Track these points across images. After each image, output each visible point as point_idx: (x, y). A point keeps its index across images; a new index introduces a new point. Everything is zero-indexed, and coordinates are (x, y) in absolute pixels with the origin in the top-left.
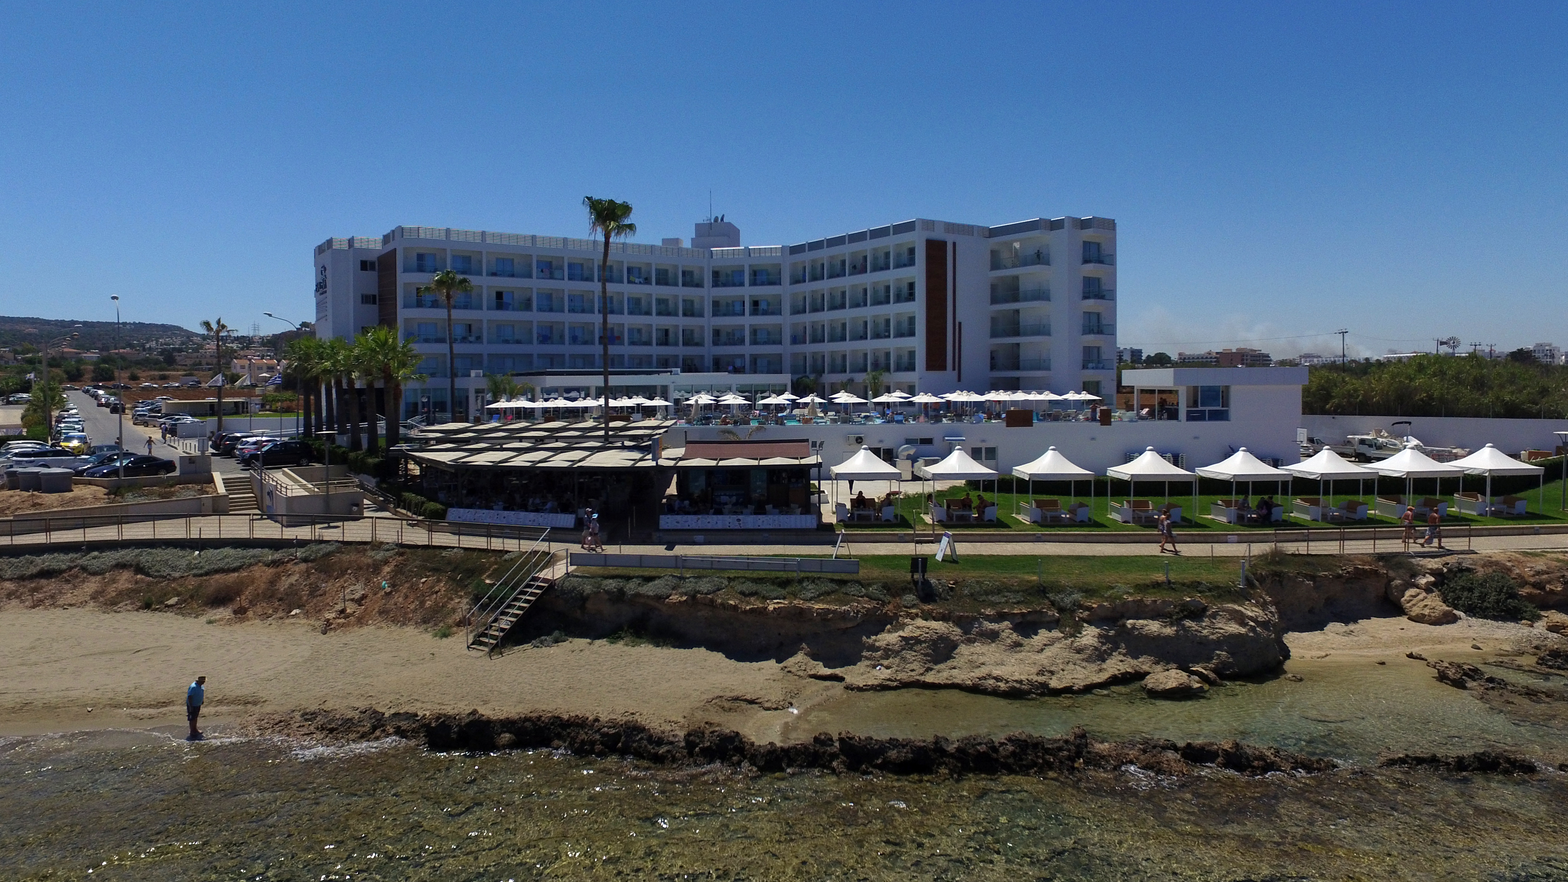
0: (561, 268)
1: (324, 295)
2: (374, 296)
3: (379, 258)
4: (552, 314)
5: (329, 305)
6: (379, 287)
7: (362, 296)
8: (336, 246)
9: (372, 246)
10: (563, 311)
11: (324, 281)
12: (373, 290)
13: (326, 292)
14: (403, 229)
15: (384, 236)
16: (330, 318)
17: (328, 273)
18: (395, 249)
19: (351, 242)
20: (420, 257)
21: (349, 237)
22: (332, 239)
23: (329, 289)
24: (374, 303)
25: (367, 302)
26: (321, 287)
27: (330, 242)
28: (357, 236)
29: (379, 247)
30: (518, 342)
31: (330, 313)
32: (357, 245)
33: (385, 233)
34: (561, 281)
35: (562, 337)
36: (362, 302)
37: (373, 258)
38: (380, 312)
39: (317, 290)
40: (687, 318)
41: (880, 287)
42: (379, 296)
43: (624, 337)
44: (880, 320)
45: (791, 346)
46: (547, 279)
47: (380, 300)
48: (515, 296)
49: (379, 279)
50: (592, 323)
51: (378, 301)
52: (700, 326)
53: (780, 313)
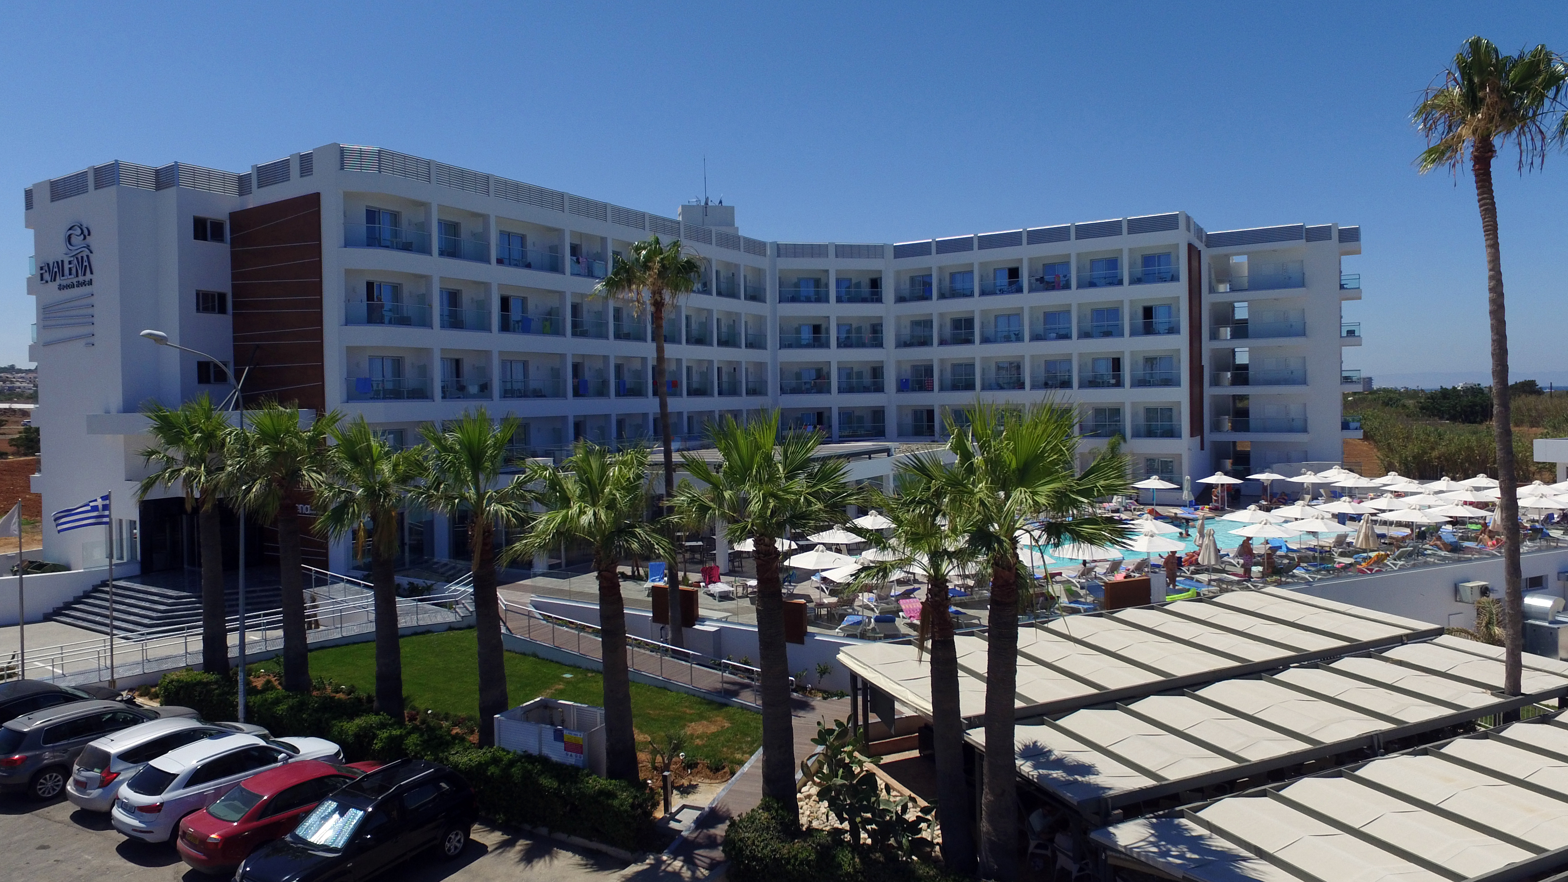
0: (603, 257)
1: (78, 290)
2: (222, 297)
3: (233, 215)
6: (234, 277)
7: (198, 295)
9: (217, 189)
10: (604, 335)
11: (83, 258)
12: (223, 284)
13: (84, 283)
14: (342, 151)
18: (319, 194)
20: (372, 215)
23: (103, 277)
24: (222, 310)
25: (207, 309)
26: (67, 272)
27: (107, 173)
29: (232, 191)
30: (538, 394)
32: (186, 182)
35: (605, 383)
36: (198, 310)
37: (220, 213)
38: (236, 330)
39: (44, 279)
40: (750, 351)
41: (1093, 311)
42: (234, 296)
43: (681, 382)
44: (1095, 360)
45: (898, 395)
46: (585, 276)
47: (236, 305)
48: (531, 305)
49: (236, 260)
50: (642, 358)
51: (233, 307)
52: (761, 363)
53: (880, 345)
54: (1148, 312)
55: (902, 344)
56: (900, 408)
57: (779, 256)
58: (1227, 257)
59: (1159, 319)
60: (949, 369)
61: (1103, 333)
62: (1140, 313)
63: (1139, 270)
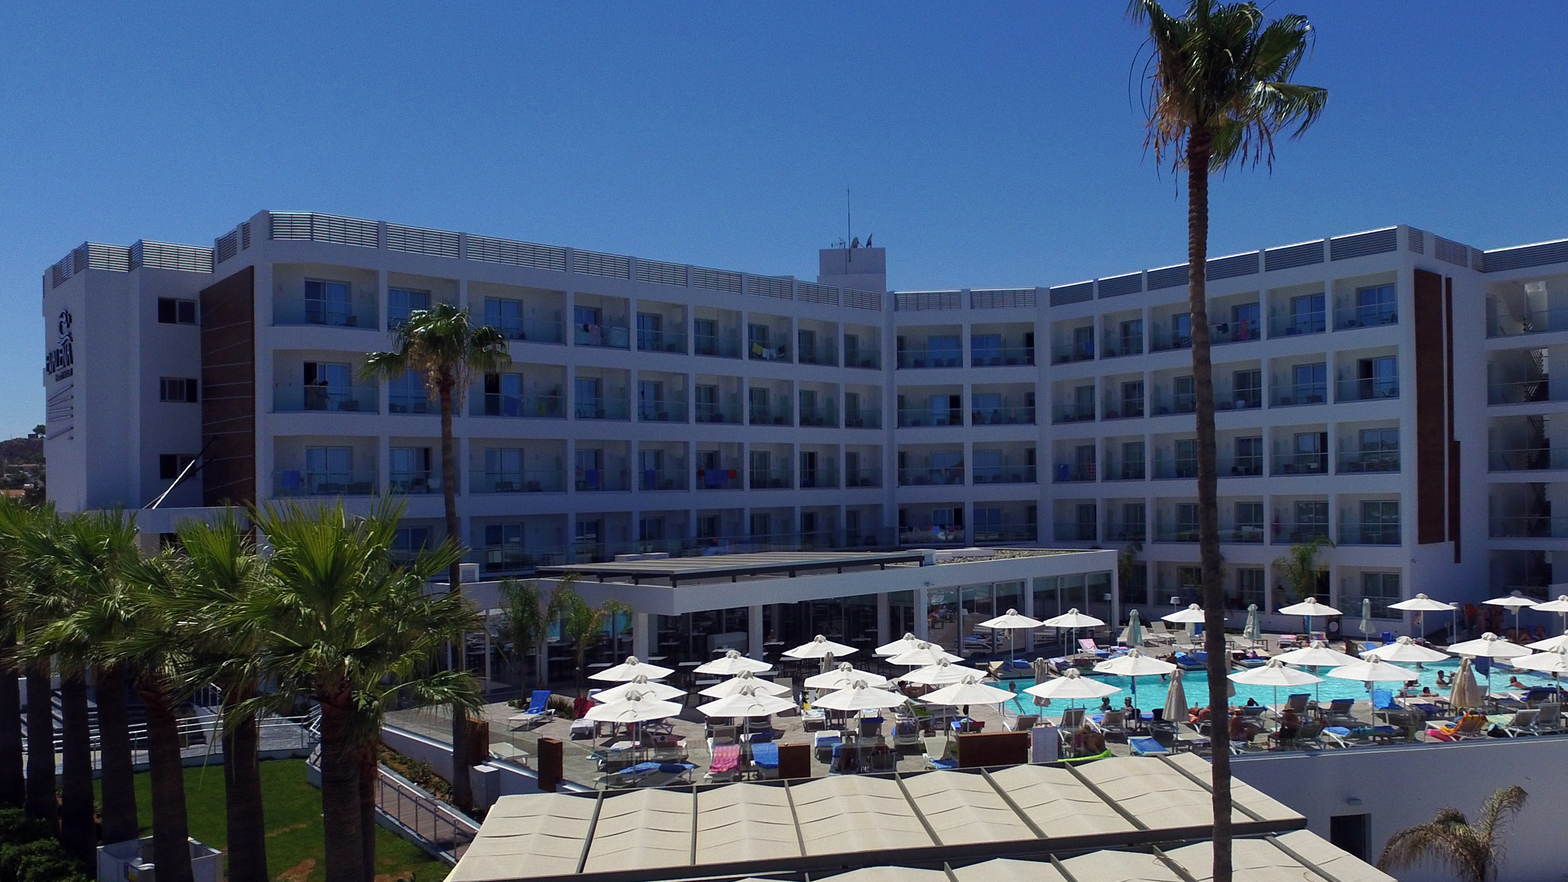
0: (623, 323)
1: (67, 381)
2: (192, 384)
3: (204, 294)
4: (603, 424)
5: (80, 403)
6: (204, 362)
7: (163, 382)
8: (96, 263)
9: (187, 266)
10: (625, 417)
11: (67, 346)
12: (192, 370)
13: (71, 373)
14: (272, 218)
15: (220, 243)
16: (80, 433)
17: (78, 329)
18: (251, 269)
19: (135, 254)
20: (313, 288)
21: (133, 241)
22: (86, 245)
23: (79, 366)
24: (192, 398)
25: (173, 397)
26: (60, 361)
27: (81, 256)
28: (151, 241)
29: (204, 268)
30: (534, 487)
31: (80, 422)
32: (150, 262)
33: (221, 234)
34: (625, 352)
35: (625, 473)
36: (163, 398)
37: (190, 292)
38: (205, 419)
39: (49, 369)
40: (852, 431)
41: (1296, 368)
42: (204, 382)
43: (742, 472)
44: (1297, 436)
45: (1057, 485)
46: (596, 346)
47: (206, 392)
48: (528, 383)
49: (207, 343)
50: (684, 442)
51: (203, 394)
52: (875, 446)
53: (1031, 420)
54: (1366, 367)
55: (1062, 418)
56: (1060, 504)
57: (897, 309)
58: (1519, 285)
59: (1381, 377)
60: (1120, 450)
61: (1308, 398)
62: (1355, 369)
63: (1351, 309)
